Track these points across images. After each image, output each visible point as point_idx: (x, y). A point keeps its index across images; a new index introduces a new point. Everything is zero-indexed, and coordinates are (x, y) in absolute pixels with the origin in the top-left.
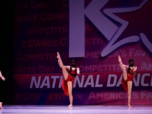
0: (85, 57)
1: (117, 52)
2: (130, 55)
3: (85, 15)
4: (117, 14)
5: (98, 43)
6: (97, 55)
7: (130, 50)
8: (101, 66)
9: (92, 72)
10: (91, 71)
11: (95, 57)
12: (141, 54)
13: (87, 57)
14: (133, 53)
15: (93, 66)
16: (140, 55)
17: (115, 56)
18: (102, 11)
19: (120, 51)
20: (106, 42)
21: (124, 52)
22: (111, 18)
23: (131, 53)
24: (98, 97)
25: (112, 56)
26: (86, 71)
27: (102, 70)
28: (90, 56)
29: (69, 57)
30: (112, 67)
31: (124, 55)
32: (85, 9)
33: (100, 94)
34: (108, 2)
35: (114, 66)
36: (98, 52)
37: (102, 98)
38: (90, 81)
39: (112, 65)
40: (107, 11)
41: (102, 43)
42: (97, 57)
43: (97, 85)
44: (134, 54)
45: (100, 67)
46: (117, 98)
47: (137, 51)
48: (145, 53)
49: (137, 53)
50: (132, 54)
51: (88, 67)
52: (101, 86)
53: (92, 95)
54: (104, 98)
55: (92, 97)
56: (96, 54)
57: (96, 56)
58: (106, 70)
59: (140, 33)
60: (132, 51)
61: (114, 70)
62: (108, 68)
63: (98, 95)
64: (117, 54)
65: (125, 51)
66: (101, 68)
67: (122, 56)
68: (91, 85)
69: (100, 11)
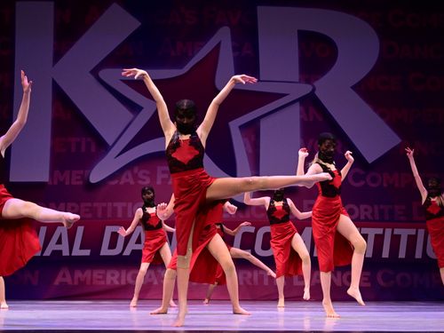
0: (50, 183)
1: (128, 173)
2: (159, 182)
3: (54, 82)
5: (83, 150)
6: (79, 177)
7: (160, 169)
8: (89, 204)
11: (74, 183)
13: (56, 183)
14: (166, 176)
17: (122, 183)
18: (95, 72)
19: (136, 170)
20: (103, 147)
21: (144, 174)
22: (118, 92)
23: (160, 177)
24: (79, 279)
25: (116, 182)
27: (90, 216)
28: (62, 180)
29: (10, 180)
30: (115, 210)
31: (144, 180)
32: (53, 66)
33: (83, 273)
35: (119, 205)
36: (82, 172)
37: (88, 283)
38: (59, 242)
39: (115, 204)
41: (93, 149)
42: (81, 183)
43: (77, 252)
44: (168, 180)
45: (86, 207)
46: (123, 283)
50: (163, 180)
52: (87, 252)
53: (64, 276)
54: (92, 281)
55: (64, 280)
56: (77, 175)
57: (77, 180)
58: (99, 215)
60: (164, 172)
61: (120, 215)
62: (105, 210)
63: (78, 274)
64: (127, 177)
65: (147, 172)
66: (87, 210)
67: (140, 182)
68: (61, 251)
69: (91, 72)
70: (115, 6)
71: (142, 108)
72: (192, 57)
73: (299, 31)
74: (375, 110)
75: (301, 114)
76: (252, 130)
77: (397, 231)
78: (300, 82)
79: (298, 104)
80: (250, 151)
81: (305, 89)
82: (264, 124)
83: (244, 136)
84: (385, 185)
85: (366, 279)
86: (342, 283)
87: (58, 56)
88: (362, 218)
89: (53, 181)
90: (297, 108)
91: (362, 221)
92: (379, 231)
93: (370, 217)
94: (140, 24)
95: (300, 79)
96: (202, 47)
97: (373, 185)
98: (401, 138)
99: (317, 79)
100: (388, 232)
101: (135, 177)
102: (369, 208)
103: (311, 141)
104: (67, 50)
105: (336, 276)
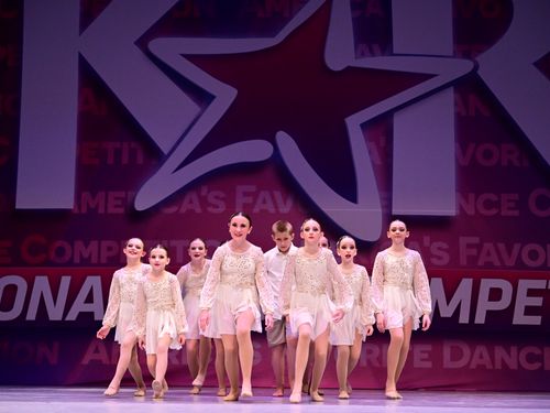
0: (76, 211)
1: (193, 196)
2: (240, 209)
3: (80, 55)
4: (197, 60)
5: (125, 160)
6: (119, 202)
7: (240, 189)
9: (99, 264)
10: (94, 260)
11: (111, 210)
12: (276, 207)
13: (84, 210)
14: (249, 200)
15: (105, 244)
16: (272, 210)
17: (183, 210)
18: (142, 43)
19: (204, 191)
20: (155, 157)
21: (217, 197)
23: (241, 201)
25: (172, 210)
26: (77, 260)
28: (92, 206)
29: (17, 207)
31: (218, 207)
32: (81, 33)
36: (123, 194)
38: (90, 299)
39: (173, 243)
41: (140, 160)
42: (121, 211)
44: (255, 202)
47: (264, 194)
48: (290, 203)
49: (264, 202)
50: (244, 205)
51: (86, 246)
53: (97, 351)
55: (96, 356)
56: (117, 198)
57: (116, 206)
59: (278, 130)
60: (246, 194)
61: (180, 259)
64: (191, 202)
65: (222, 195)
67: (210, 209)
68: (92, 313)
69: (136, 43)
71: (213, 97)
75: (456, 104)
76: (381, 130)
78: (454, 57)
79: (452, 89)
80: (378, 162)
81: (462, 67)
83: (368, 139)
86: (519, 365)
87: (86, 19)
89: (80, 208)
90: (450, 95)
95: (454, 52)
99: (480, 52)
101: (204, 202)
103: (472, 146)
104: (101, 10)
105: (509, 353)
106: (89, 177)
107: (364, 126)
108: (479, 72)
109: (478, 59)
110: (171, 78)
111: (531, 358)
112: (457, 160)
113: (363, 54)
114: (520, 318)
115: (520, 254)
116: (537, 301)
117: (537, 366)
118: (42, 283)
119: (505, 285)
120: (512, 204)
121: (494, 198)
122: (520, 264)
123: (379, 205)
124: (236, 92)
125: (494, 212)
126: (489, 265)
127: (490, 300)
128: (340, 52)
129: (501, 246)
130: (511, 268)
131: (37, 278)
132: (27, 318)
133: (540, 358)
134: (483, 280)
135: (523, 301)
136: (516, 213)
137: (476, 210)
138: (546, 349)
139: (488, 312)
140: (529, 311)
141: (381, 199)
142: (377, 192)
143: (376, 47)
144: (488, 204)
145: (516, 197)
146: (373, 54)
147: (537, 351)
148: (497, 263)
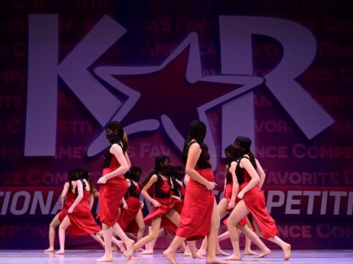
0: (56, 157)
2: (142, 156)
4: (121, 78)
5: (82, 131)
6: (79, 152)
7: (143, 145)
11: (75, 157)
13: (60, 157)
14: (148, 150)
18: (91, 69)
20: (97, 128)
21: (131, 149)
23: (143, 151)
26: (57, 183)
28: (65, 154)
31: (130, 154)
34: (104, 54)
36: (80, 148)
40: (102, 71)
41: (90, 130)
42: (80, 156)
44: (150, 151)
47: (155, 148)
48: (169, 152)
49: (155, 152)
50: (145, 154)
51: (62, 176)
56: (78, 150)
57: (77, 154)
60: (146, 148)
65: (133, 148)
69: (88, 69)
70: (106, 17)
71: (128, 97)
72: (168, 56)
73: (252, 35)
74: (314, 97)
75: (254, 100)
76: (216, 113)
77: (332, 194)
78: (253, 75)
79: (252, 92)
80: (214, 130)
81: (258, 81)
82: (225, 109)
83: (209, 118)
84: (322, 157)
85: (308, 231)
87: (61, 57)
88: (304, 183)
89: (58, 155)
90: (251, 96)
91: (304, 185)
92: (318, 193)
93: (310, 183)
94: (126, 31)
95: (254, 74)
96: (176, 48)
97: (313, 157)
98: (334, 119)
99: (266, 73)
100: (325, 193)
102: (310, 175)
103: (263, 122)
104: (69, 52)
105: (284, 229)
106: (63, 139)
107: (207, 112)
108: (266, 84)
109: (265, 77)
110: (107, 88)
111: (295, 231)
112: (255, 129)
113: (206, 75)
114: (289, 211)
115: (288, 178)
116: (298, 202)
117: (298, 235)
118: (38, 195)
119: (281, 194)
120: (284, 152)
121: (275, 149)
122: (288, 183)
123: (215, 152)
124: (140, 94)
125: (275, 155)
126: (273, 183)
127: (273, 201)
128: (194, 73)
129: (279, 174)
130: (283, 185)
131: (36, 192)
132: (31, 213)
133: (300, 231)
134: (269, 191)
135: (290, 202)
136: (286, 156)
137: (265, 155)
138: (303, 227)
139: (273, 208)
140: (294, 207)
141: (216, 150)
142: (213, 146)
143: (212, 71)
144: (272, 152)
145: (286, 148)
146: (211, 75)
147: (299, 228)
148: (277, 182)
